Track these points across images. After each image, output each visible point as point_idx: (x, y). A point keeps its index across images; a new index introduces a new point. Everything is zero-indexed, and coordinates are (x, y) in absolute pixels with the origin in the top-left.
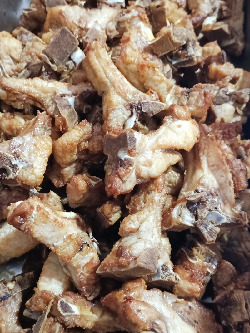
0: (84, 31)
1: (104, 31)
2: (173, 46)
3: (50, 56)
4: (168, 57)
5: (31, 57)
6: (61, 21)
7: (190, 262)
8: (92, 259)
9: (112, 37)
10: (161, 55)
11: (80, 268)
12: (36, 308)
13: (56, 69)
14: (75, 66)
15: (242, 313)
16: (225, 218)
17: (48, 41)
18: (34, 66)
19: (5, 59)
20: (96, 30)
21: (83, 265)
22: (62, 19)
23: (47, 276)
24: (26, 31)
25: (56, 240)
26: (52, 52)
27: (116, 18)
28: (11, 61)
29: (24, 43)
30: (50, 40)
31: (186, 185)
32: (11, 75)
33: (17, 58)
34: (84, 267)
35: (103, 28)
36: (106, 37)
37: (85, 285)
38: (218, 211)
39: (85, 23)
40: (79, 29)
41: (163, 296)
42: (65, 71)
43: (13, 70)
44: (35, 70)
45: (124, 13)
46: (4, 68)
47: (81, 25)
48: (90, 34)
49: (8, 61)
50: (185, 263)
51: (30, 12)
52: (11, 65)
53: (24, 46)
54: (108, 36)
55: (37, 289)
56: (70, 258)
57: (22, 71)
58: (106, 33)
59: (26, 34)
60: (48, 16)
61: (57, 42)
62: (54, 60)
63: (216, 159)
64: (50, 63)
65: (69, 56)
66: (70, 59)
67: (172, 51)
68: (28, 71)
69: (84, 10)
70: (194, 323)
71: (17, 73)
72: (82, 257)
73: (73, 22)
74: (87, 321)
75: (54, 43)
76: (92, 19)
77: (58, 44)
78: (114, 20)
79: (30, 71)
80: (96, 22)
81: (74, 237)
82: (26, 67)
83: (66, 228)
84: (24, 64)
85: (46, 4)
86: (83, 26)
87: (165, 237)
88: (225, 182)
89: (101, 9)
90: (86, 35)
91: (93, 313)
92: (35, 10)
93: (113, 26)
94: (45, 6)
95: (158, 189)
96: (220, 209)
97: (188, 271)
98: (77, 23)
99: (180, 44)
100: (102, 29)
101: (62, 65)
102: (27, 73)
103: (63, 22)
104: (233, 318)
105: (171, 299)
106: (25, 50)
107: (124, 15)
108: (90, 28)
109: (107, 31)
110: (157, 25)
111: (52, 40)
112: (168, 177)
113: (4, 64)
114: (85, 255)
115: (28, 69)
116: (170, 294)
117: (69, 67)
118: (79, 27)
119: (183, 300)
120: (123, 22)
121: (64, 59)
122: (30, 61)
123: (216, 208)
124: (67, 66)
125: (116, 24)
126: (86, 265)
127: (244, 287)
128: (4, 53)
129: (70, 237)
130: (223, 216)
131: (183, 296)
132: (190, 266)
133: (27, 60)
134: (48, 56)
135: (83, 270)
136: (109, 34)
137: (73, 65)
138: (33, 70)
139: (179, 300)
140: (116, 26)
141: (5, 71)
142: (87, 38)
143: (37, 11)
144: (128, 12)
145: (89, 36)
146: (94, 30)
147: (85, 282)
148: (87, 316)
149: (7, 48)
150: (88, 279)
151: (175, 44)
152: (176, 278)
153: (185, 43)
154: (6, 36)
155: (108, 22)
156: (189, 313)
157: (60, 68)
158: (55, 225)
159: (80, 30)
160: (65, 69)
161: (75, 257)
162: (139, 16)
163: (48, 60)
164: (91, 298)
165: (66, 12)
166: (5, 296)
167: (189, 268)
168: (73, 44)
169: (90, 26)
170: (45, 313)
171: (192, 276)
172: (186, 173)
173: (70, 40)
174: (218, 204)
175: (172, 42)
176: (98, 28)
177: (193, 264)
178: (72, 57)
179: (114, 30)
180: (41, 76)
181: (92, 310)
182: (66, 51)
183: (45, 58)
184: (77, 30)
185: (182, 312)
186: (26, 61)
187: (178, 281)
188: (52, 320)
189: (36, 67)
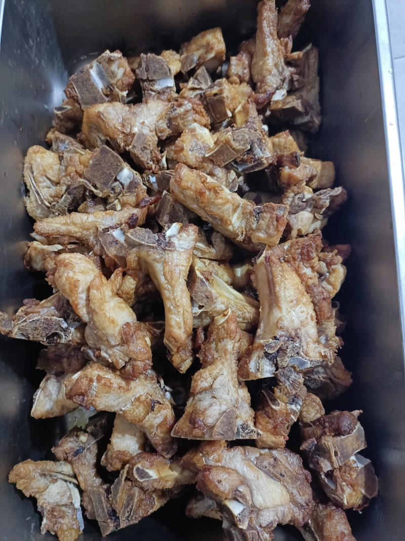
0: (129, 137)
1: (154, 132)
2: (235, 153)
3: (91, 181)
4: (233, 163)
5: (71, 178)
6: (101, 126)
7: (272, 408)
8: (165, 419)
9: (164, 138)
10: (223, 164)
11: (154, 427)
12: (112, 469)
13: (100, 195)
14: (123, 188)
15: (332, 463)
16: (309, 362)
17: (86, 164)
18: (75, 188)
19: (40, 182)
20: (143, 135)
21: (156, 425)
22: (101, 123)
23: (119, 433)
24: (62, 137)
25: (124, 405)
26: (94, 176)
27: (166, 114)
28: (49, 182)
29: (61, 155)
30: (89, 163)
31: (262, 325)
32: (50, 202)
33: (54, 179)
34: (157, 427)
35: (152, 129)
36: (157, 139)
37: (160, 445)
38: (301, 356)
39: (129, 125)
40: (123, 135)
41: (245, 454)
42: (112, 195)
43: (51, 197)
44: (77, 193)
45: (175, 107)
46: (41, 194)
47: (125, 131)
48: (137, 141)
49: (45, 184)
50: (267, 409)
51: (63, 111)
52: (49, 188)
53: (61, 158)
54: (159, 137)
55: (111, 446)
56: (141, 421)
57: (62, 196)
58: (156, 134)
59: (63, 141)
60: (85, 120)
61: (97, 164)
62: (97, 185)
63: (295, 293)
64: (93, 189)
65: (114, 178)
66: (116, 180)
67: (236, 159)
68: (69, 196)
69: (127, 108)
70: (279, 476)
71: (56, 199)
72: (154, 416)
73: (115, 127)
74: (167, 481)
75: (94, 165)
76: (138, 119)
77: (99, 166)
78: (164, 118)
79: (72, 196)
80: (143, 123)
81: (143, 398)
82: (66, 190)
83: (133, 390)
84: (64, 188)
85: (80, 102)
86: (127, 131)
87: (242, 388)
88: (307, 318)
89: (146, 103)
90: (132, 144)
91: (172, 470)
92: (69, 107)
93: (164, 125)
94: (79, 104)
95: (230, 337)
96: (302, 353)
97: (271, 421)
98: (120, 128)
99: (244, 149)
100: (151, 131)
101: (107, 189)
102: (69, 199)
103: (103, 127)
104: (321, 467)
105: (254, 454)
106: (64, 163)
107: (176, 109)
108: (136, 132)
109: (157, 131)
110: (215, 115)
111: (91, 162)
112: (242, 314)
113: (41, 188)
114: (158, 413)
115: (69, 194)
116: (252, 449)
117: (116, 191)
118: (123, 133)
119: (267, 450)
120: (176, 118)
121: (109, 182)
122: (69, 183)
123: (298, 353)
124: (113, 189)
125: (167, 121)
126: (160, 425)
127: (333, 434)
128: (38, 175)
129: (138, 399)
130: (306, 361)
131: (267, 446)
132: (272, 414)
133: (66, 183)
134: (90, 181)
135: (157, 430)
136: (159, 134)
137: (121, 186)
138: (75, 194)
139: (263, 452)
140: (167, 124)
141: (42, 198)
142: (134, 147)
143: (72, 109)
144: (180, 105)
145: (136, 145)
146: (141, 135)
147: (160, 442)
148: (166, 476)
149: (41, 168)
150: (163, 439)
151: (237, 151)
152: (258, 434)
153: (249, 148)
154: (38, 152)
155: (157, 121)
156: (274, 467)
157: (105, 193)
158: (120, 392)
159: (124, 137)
160: (112, 193)
161: (146, 419)
162: (193, 109)
163: (90, 185)
164: (169, 456)
165: (105, 114)
166: (78, 450)
167: (271, 416)
168: (117, 165)
169: (136, 130)
170: (122, 477)
171: (275, 428)
172: (262, 309)
173: (112, 160)
174: (299, 348)
175: (234, 149)
176: (146, 131)
177: (276, 411)
178: (118, 178)
179: (166, 129)
180: (85, 202)
181: (171, 468)
182: (110, 174)
183: (86, 184)
184: (121, 136)
185: (266, 467)
186: (64, 183)
187: (261, 435)
188: (130, 483)
189: (77, 190)
